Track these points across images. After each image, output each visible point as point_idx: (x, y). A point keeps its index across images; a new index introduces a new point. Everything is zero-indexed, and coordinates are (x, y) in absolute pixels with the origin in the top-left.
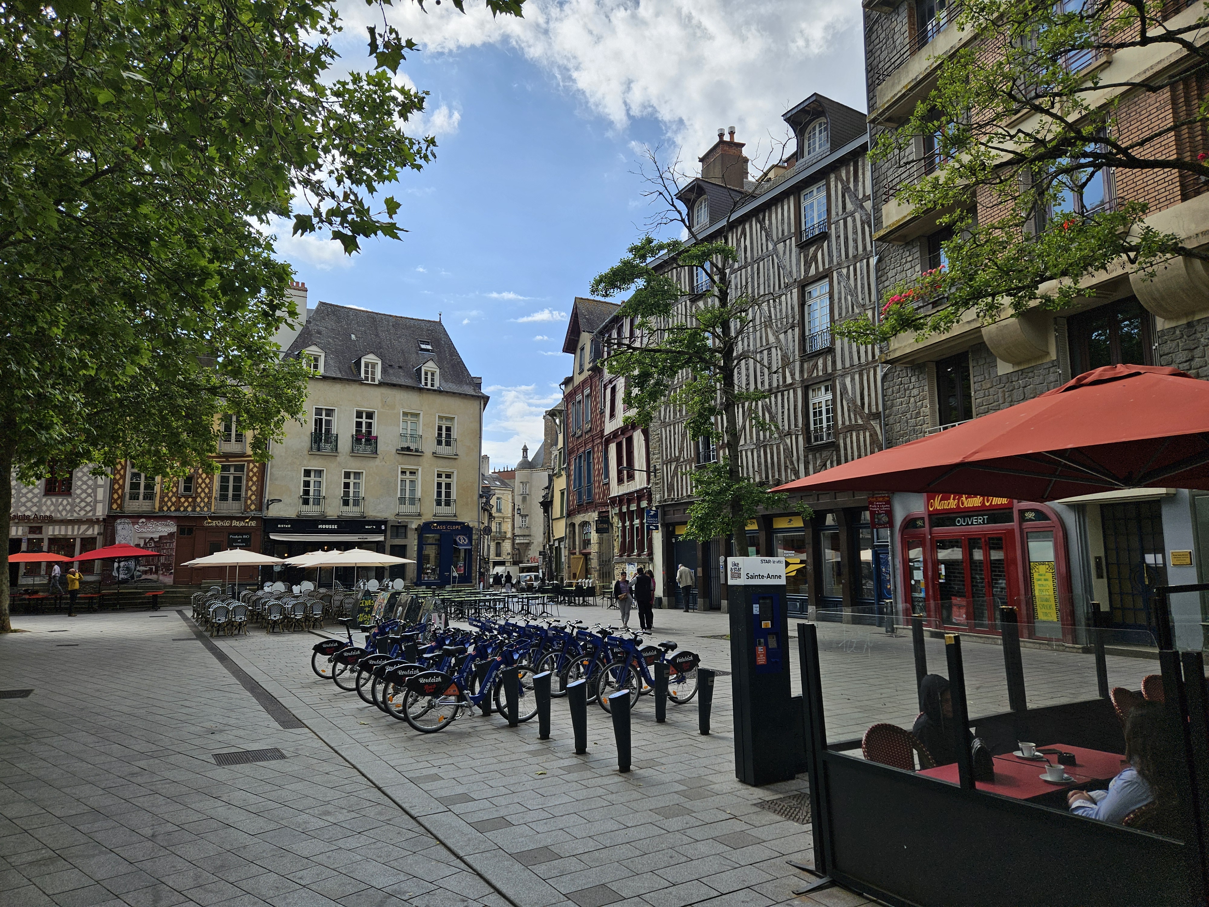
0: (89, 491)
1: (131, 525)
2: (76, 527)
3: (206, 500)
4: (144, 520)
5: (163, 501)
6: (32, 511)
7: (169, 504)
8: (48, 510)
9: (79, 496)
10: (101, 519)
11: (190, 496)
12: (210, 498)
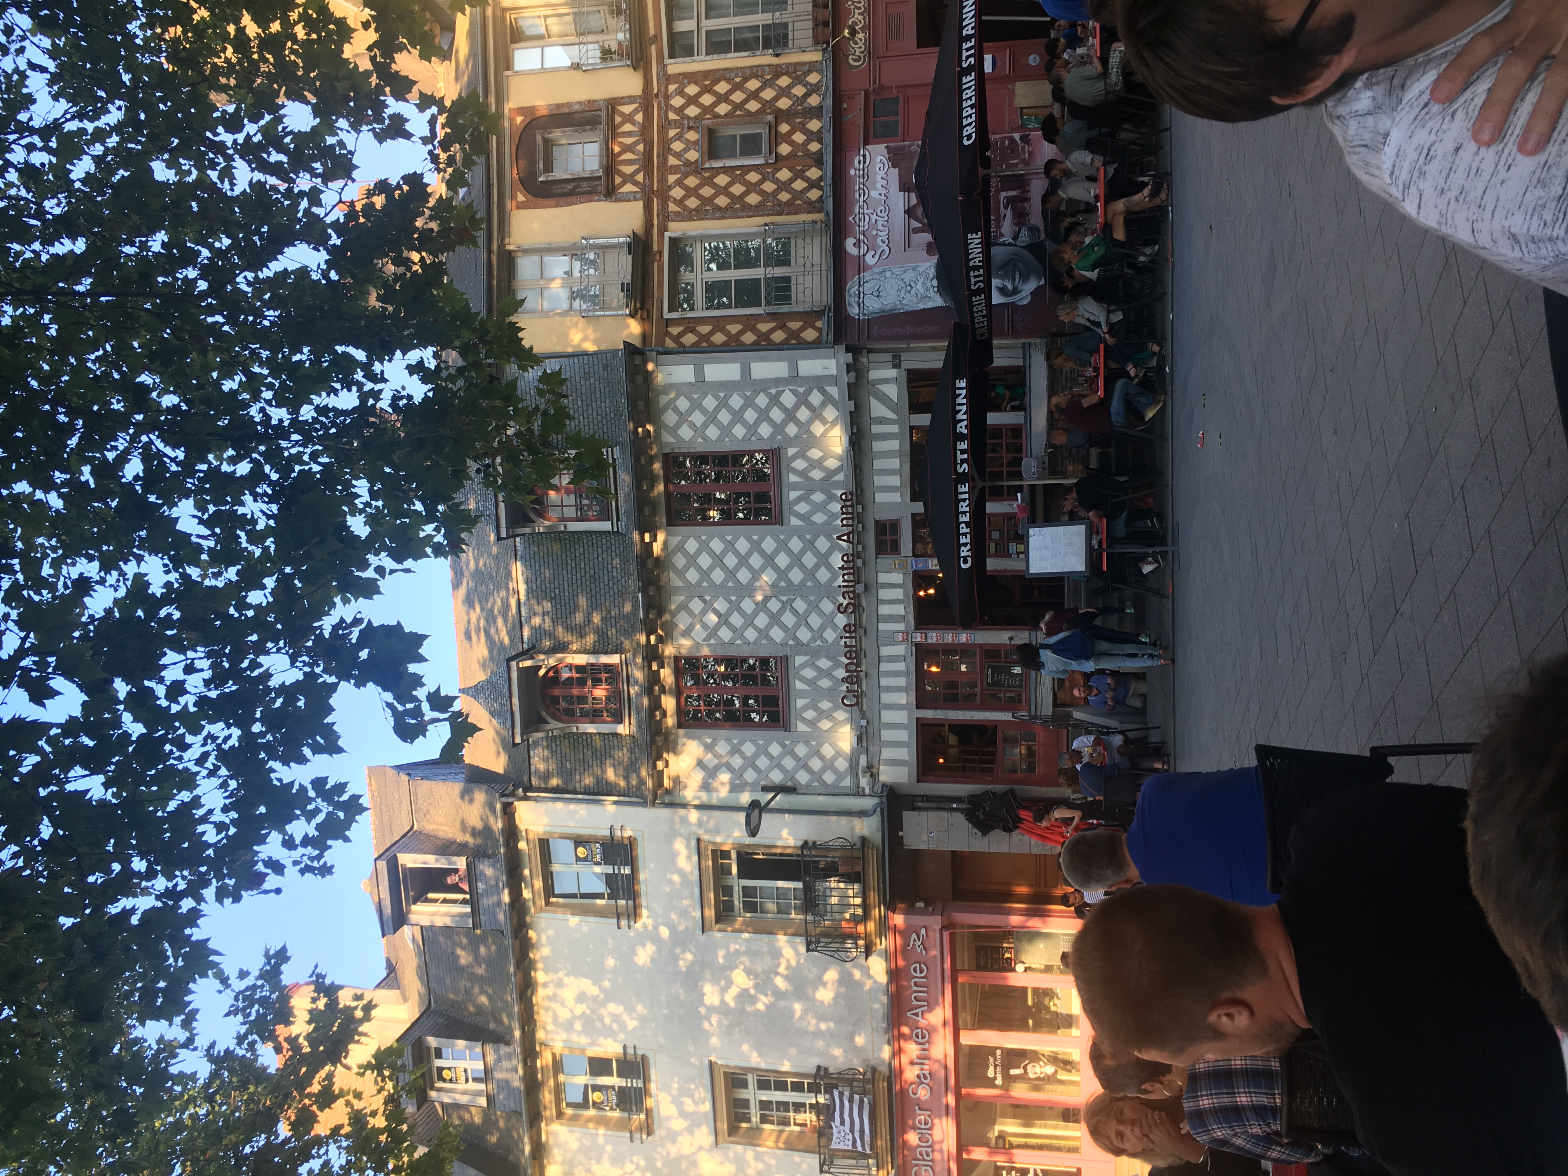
0: (762, 400)
1: (867, 275)
2: (876, 429)
3: (784, 81)
4: (849, 244)
5: (789, 203)
6: (830, 552)
7: (799, 185)
8: (822, 507)
9: (779, 428)
10: (849, 358)
11: (773, 128)
12: (777, 72)
